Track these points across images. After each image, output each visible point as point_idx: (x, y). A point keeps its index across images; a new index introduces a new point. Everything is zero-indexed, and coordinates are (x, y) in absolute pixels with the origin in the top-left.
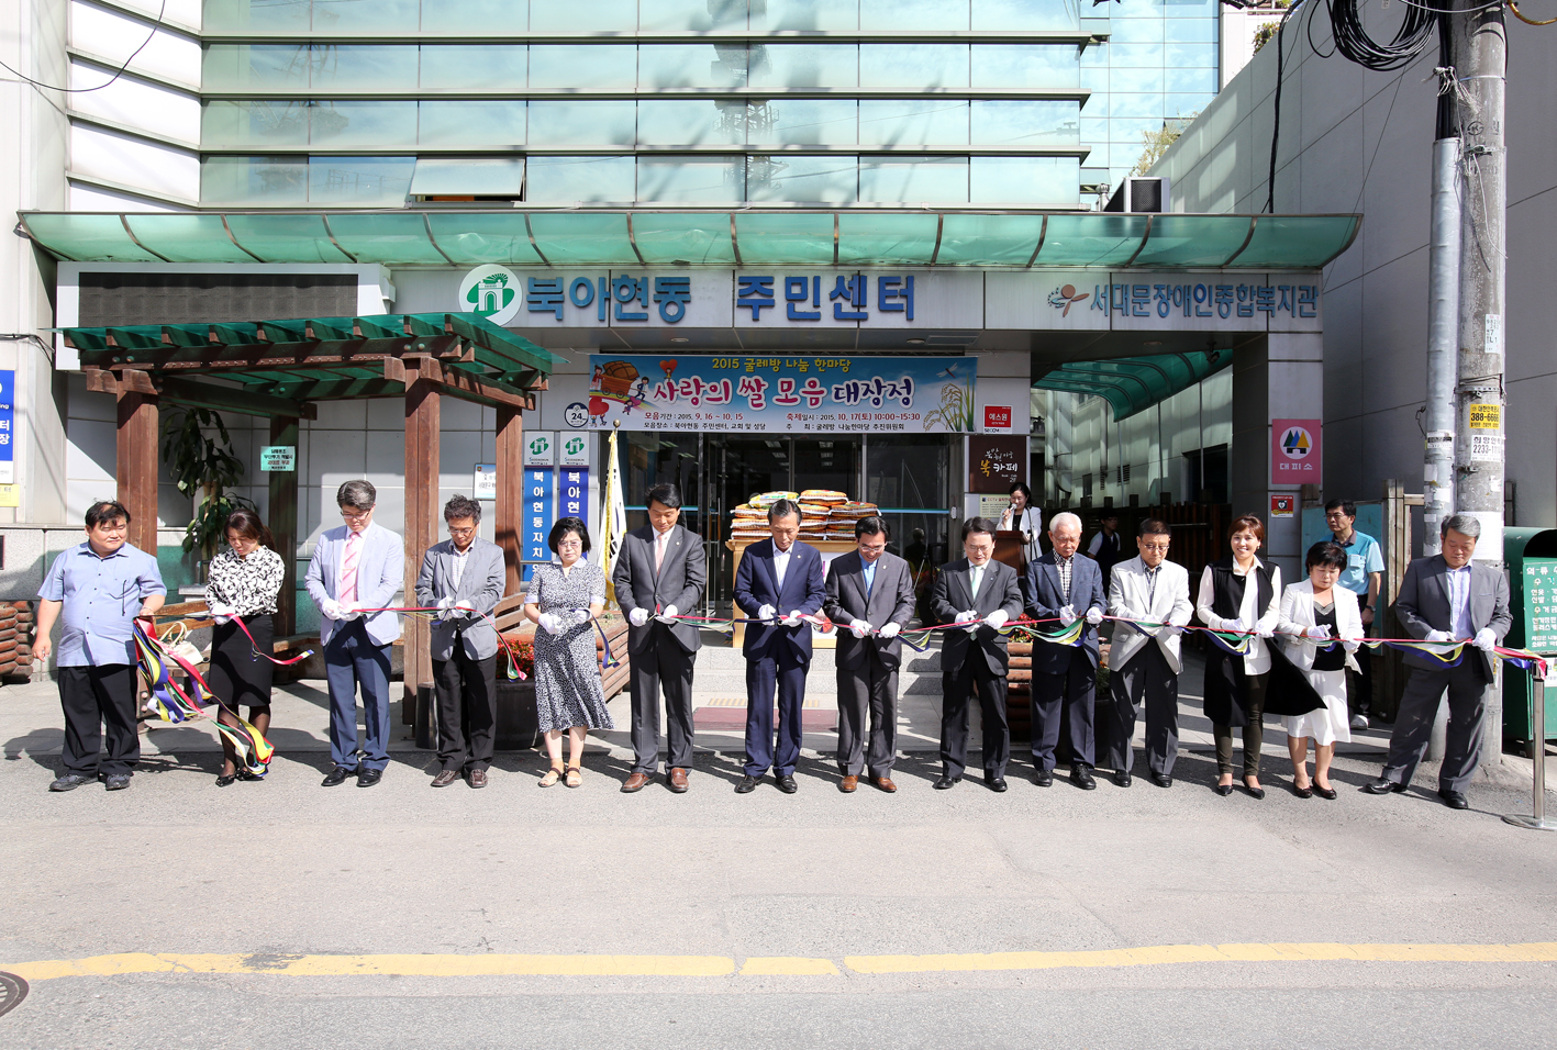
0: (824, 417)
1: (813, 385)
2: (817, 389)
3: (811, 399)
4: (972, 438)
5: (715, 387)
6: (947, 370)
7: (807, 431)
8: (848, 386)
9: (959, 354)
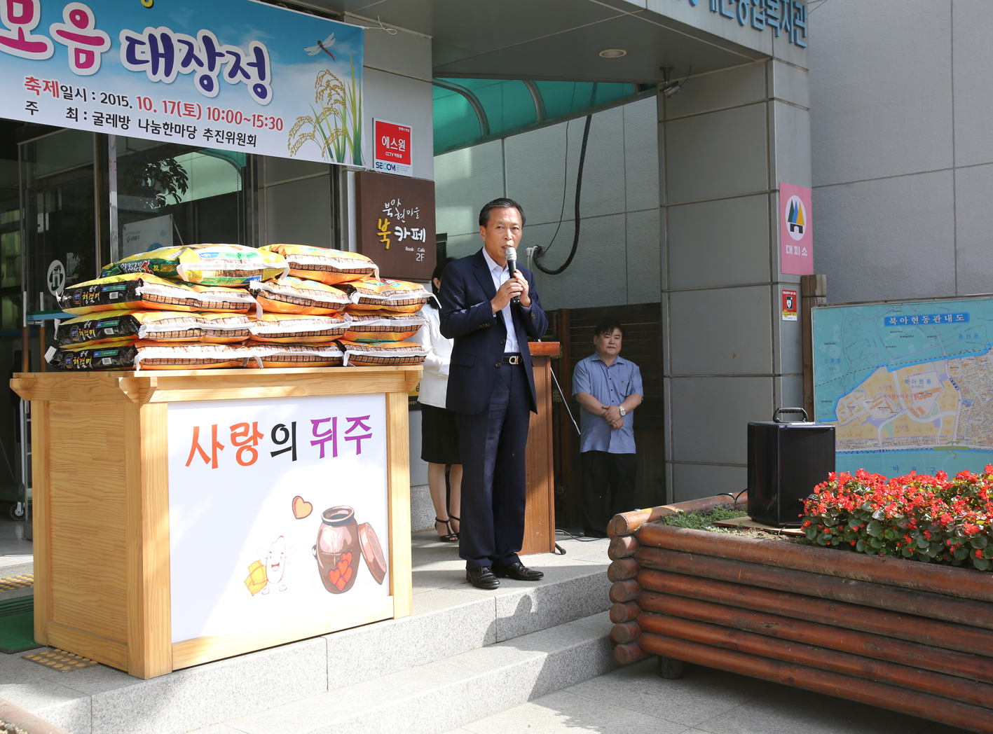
0: (107, 99)
1: (80, 19)
2: (89, 31)
3: (78, 51)
4: (359, 176)
6: (319, 43)
7: (70, 124)
8: (152, 38)
9: (334, 17)
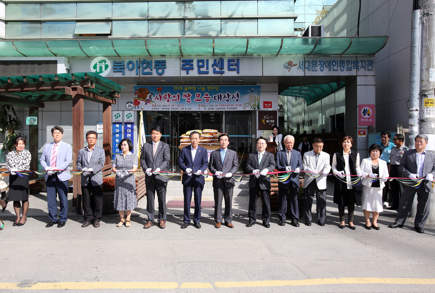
0: (210, 106)
1: (207, 95)
2: (208, 96)
3: (206, 100)
4: (259, 112)
5: (175, 96)
6: (251, 90)
7: (205, 110)
8: (218, 95)
9: (255, 84)
